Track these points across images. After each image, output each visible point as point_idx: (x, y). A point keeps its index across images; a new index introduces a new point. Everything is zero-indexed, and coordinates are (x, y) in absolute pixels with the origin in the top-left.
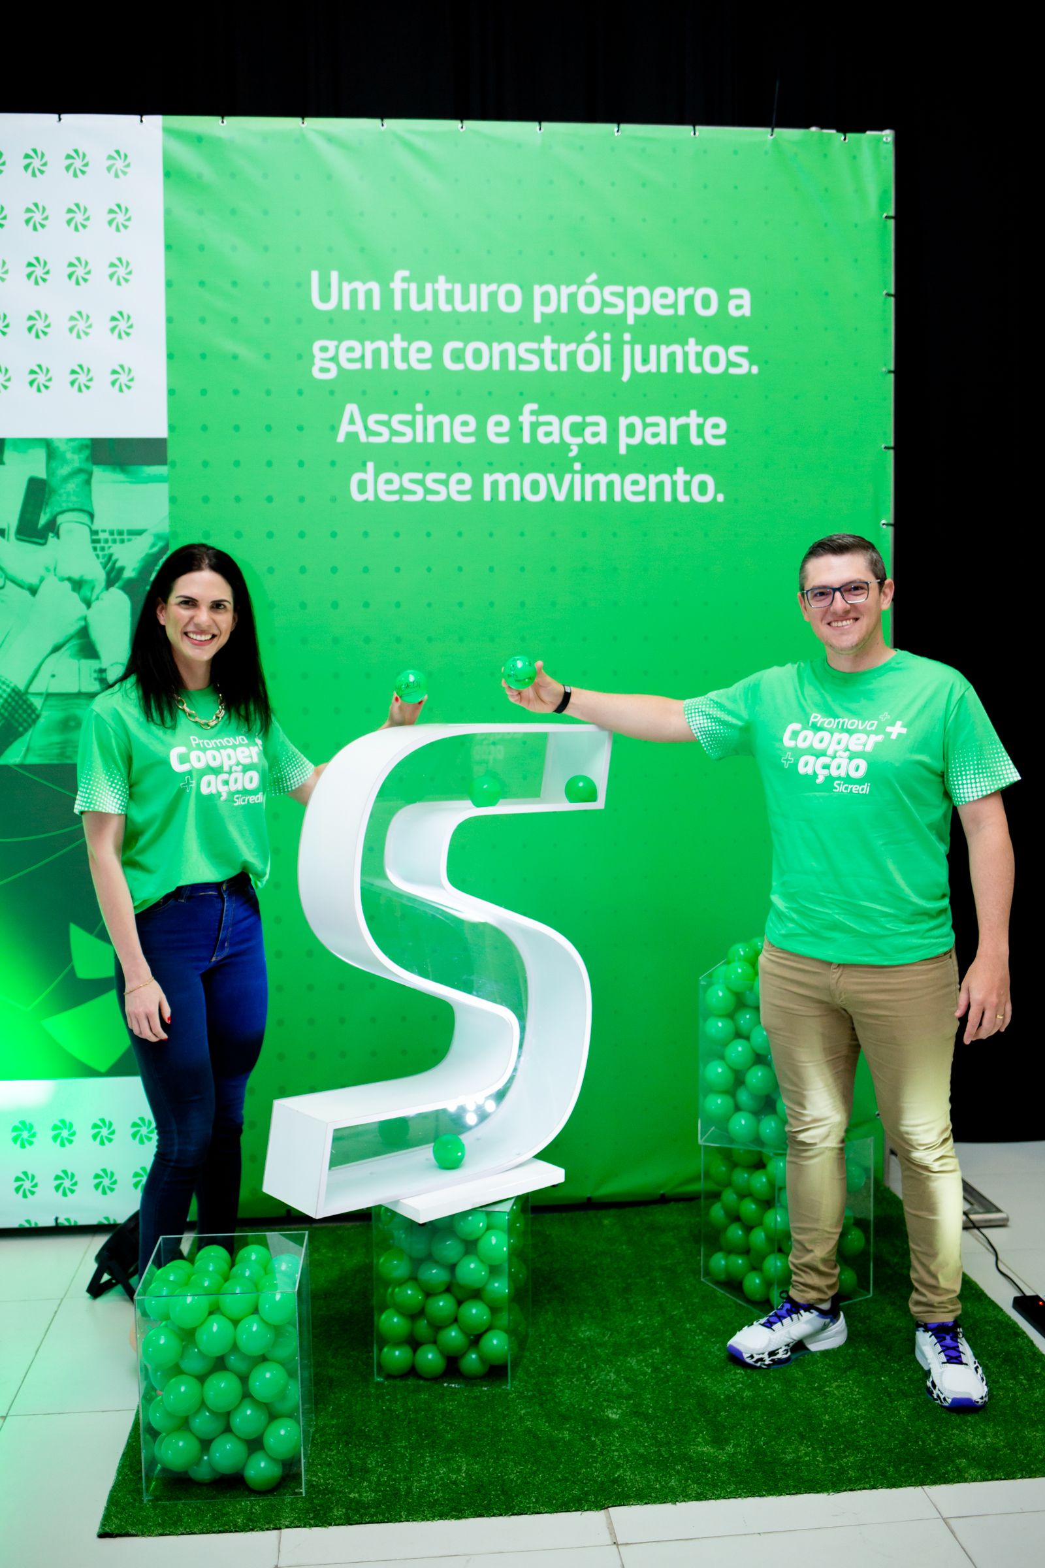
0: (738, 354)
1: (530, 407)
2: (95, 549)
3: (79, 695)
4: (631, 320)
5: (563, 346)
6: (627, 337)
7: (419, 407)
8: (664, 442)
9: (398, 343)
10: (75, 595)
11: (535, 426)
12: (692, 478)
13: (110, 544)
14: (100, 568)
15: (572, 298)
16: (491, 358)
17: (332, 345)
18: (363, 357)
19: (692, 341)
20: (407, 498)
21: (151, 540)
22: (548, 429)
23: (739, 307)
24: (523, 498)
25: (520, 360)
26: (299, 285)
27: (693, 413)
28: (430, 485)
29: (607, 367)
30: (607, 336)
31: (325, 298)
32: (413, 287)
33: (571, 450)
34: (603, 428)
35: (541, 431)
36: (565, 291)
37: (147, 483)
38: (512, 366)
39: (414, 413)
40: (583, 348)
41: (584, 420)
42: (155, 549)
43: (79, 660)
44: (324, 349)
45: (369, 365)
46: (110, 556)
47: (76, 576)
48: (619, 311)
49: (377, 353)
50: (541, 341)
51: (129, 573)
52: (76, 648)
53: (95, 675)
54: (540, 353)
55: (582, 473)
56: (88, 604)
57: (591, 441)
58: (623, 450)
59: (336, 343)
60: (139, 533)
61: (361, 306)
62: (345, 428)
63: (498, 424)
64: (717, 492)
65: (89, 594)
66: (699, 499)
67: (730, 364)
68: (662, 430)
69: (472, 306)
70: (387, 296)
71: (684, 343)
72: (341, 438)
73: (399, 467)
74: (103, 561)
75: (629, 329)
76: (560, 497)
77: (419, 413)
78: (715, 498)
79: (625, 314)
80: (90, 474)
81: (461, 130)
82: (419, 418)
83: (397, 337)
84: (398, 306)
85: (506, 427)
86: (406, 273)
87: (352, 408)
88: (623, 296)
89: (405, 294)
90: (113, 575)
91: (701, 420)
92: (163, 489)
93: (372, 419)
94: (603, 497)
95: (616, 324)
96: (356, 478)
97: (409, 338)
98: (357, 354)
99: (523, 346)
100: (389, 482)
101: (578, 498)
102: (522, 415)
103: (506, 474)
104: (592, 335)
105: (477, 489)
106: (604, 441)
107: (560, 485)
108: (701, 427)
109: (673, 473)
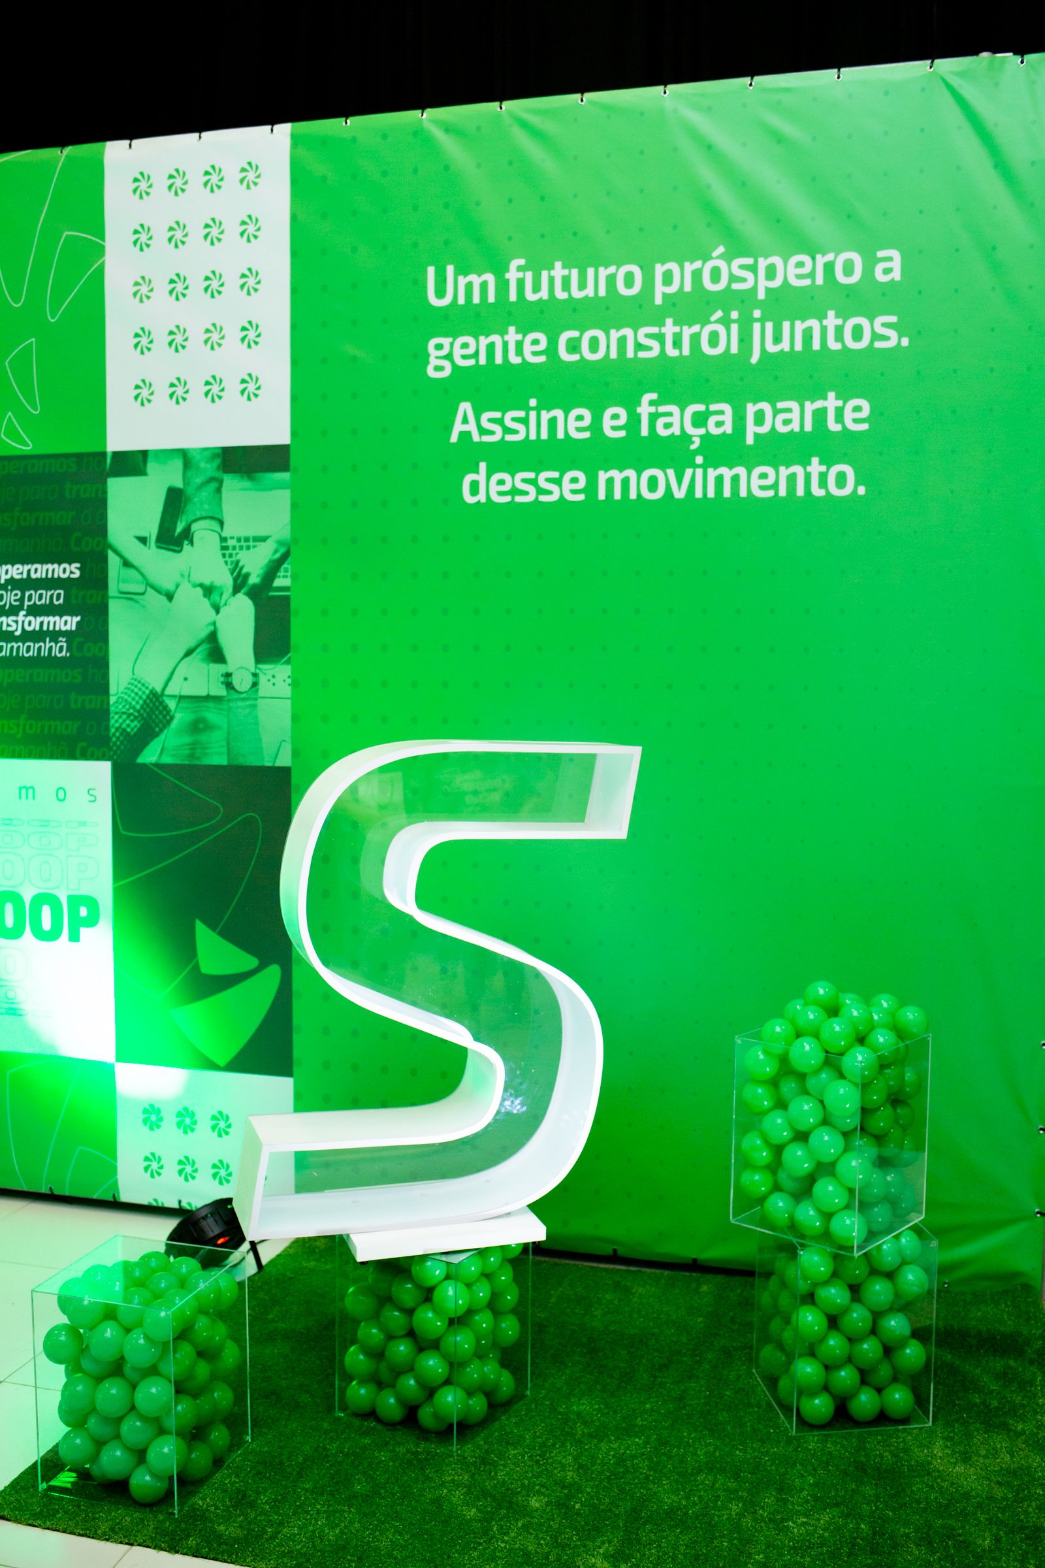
0: (885, 325)
1: (648, 397)
2: (224, 556)
3: (208, 698)
4: (761, 295)
5: (685, 328)
6: (757, 314)
7: (533, 402)
8: (797, 429)
9: (512, 336)
10: (206, 600)
11: (653, 418)
12: (828, 469)
13: (237, 551)
14: (230, 575)
15: (697, 274)
16: (608, 347)
17: (446, 341)
18: (477, 353)
19: (831, 314)
20: (519, 499)
21: (274, 546)
22: (668, 420)
23: (887, 271)
24: (639, 495)
25: (639, 347)
26: (415, 282)
27: (831, 395)
28: (543, 484)
29: (734, 349)
31: (440, 293)
32: (529, 276)
33: (693, 442)
34: (728, 418)
35: (660, 422)
36: (689, 267)
37: (271, 489)
38: (630, 354)
40: (709, 328)
41: (707, 408)
42: (278, 556)
43: (208, 665)
44: (439, 347)
45: (483, 361)
46: (237, 562)
47: (207, 583)
48: (748, 285)
49: (491, 348)
50: (662, 325)
51: (254, 580)
52: (205, 653)
53: (222, 679)
54: (660, 338)
55: (705, 467)
56: (218, 612)
57: (715, 431)
58: (750, 440)
59: (451, 340)
60: (263, 539)
61: (476, 299)
62: (458, 427)
63: (615, 417)
64: (857, 484)
65: (218, 599)
66: (835, 492)
67: (876, 337)
68: (795, 416)
69: (589, 291)
70: (502, 286)
71: (821, 317)
72: (454, 438)
73: (512, 467)
74: (231, 567)
75: (759, 304)
76: (679, 494)
77: (533, 409)
78: (855, 491)
79: (755, 289)
80: (221, 482)
81: (583, 103)
82: (533, 415)
83: (512, 329)
84: (513, 297)
85: (623, 420)
86: (522, 262)
87: (465, 407)
88: (753, 269)
89: (521, 283)
90: (239, 581)
91: (840, 403)
92: (285, 496)
93: (485, 416)
94: (727, 493)
95: (745, 300)
96: (468, 479)
97: (524, 330)
98: (471, 350)
99: (643, 331)
100: (501, 482)
101: (699, 494)
102: (640, 406)
103: (621, 471)
104: (719, 314)
105: (591, 488)
106: (729, 431)
107: (680, 481)
108: (840, 411)
109: (806, 464)
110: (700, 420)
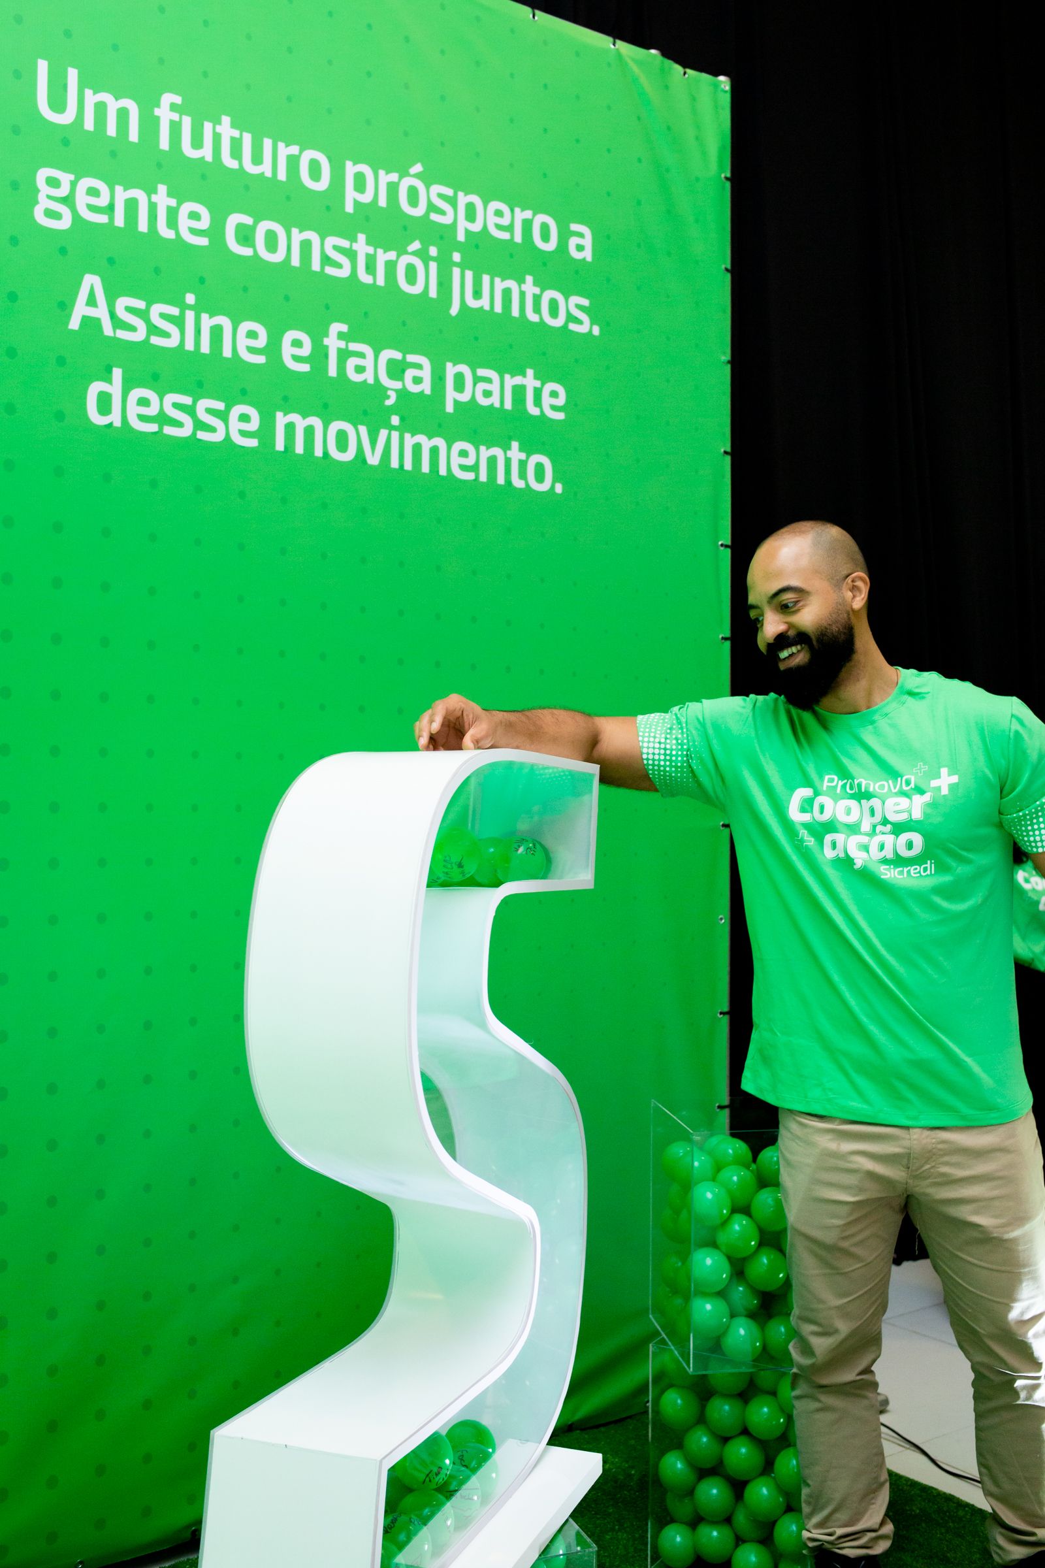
0: (579, 307)
1: (337, 328)
4: (461, 237)
5: (380, 251)
6: (457, 257)
7: (190, 299)
8: (497, 404)
11: (344, 355)
12: (527, 458)
15: (393, 188)
16: (289, 248)
17: (66, 178)
18: (111, 208)
19: (529, 279)
20: (169, 430)
22: (360, 362)
23: (579, 248)
24: (326, 454)
25: (326, 260)
26: (17, 74)
27: (530, 372)
28: (202, 415)
29: (433, 294)
30: (433, 251)
31: (58, 104)
32: (187, 122)
33: (388, 397)
34: (426, 373)
35: (352, 363)
36: (385, 178)
38: (316, 266)
39: (184, 307)
40: (405, 260)
41: (404, 357)
44: (53, 182)
45: (119, 220)
48: (447, 220)
49: (132, 205)
50: (354, 239)
54: (351, 255)
55: (400, 430)
57: (414, 389)
58: (450, 408)
59: (72, 177)
61: (112, 131)
62: (80, 309)
63: (297, 343)
64: (555, 480)
66: (534, 485)
68: (495, 388)
69: (266, 169)
70: (150, 124)
71: (520, 280)
72: (74, 324)
73: (158, 382)
75: (458, 247)
76: (373, 460)
77: (190, 307)
78: (553, 487)
79: (453, 226)
82: (190, 316)
83: (162, 189)
84: (164, 144)
85: (306, 351)
86: (177, 100)
87: (91, 281)
88: (453, 201)
89: (175, 127)
91: (538, 384)
93: (122, 303)
94: (426, 468)
95: (443, 235)
96: (95, 388)
97: (179, 194)
98: (103, 201)
99: (331, 241)
100: (144, 402)
101: (395, 464)
102: (327, 336)
103: (305, 416)
104: (416, 246)
105: (266, 432)
106: (428, 392)
107: (373, 443)
108: (538, 393)
109: (506, 448)
110: (397, 370)
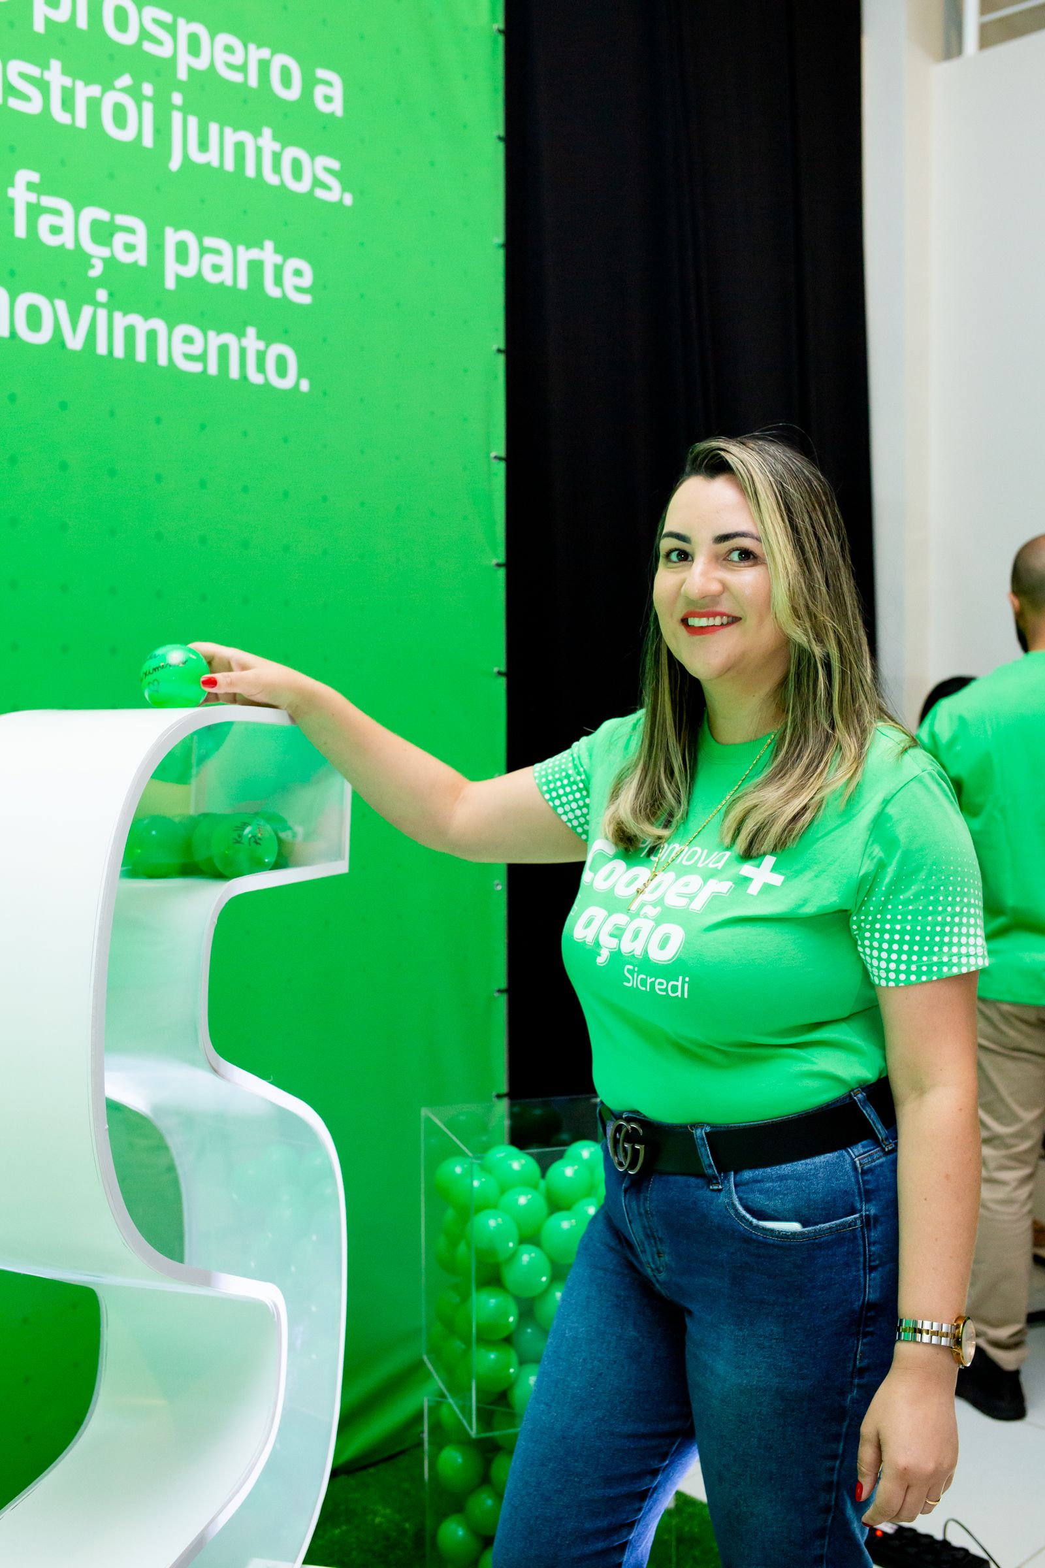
0: (328, 170)
1: (25, 176)
4: (182, 74)
5: (80, 84)
6: (177, 98)
8: (229, 282)
11: (34, 211)
12: (266, 347)
19: (266, 132)
22: (55, 220)
23: (327, 99)
24: (13, 334)
25: (9, 90)
27: (269, 245)
29: (148, 141)
30: (148, 89)
33: (93, 267)
34: (141, 239)
35: (45, 221)
40: (110, 100)
41: (112, 218)
48: (165, 52)
50: (45, 66)
54: (43, 87)
55: (109, 308)
57: (125, 258)
58: (170, 284)
64: (300, 375)
66: (277, 382)
68: (226, 261)
71: (255, 132)
75: (179, 86)
76: (75, 342)
78: (297, 384)
79: (172, 61)
88: (171, 29)
91: (278, 259)
94: (141, 355)
95: (162, 70)
99: (16, 66)
101: (102, 349)
102: (13, 186)
106: (143, 262)
107: (74, 321)
108: (278, 270)
109: (241, 334)
110: (103, 233)
